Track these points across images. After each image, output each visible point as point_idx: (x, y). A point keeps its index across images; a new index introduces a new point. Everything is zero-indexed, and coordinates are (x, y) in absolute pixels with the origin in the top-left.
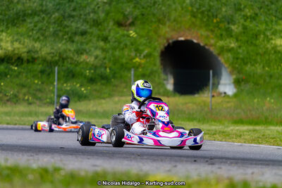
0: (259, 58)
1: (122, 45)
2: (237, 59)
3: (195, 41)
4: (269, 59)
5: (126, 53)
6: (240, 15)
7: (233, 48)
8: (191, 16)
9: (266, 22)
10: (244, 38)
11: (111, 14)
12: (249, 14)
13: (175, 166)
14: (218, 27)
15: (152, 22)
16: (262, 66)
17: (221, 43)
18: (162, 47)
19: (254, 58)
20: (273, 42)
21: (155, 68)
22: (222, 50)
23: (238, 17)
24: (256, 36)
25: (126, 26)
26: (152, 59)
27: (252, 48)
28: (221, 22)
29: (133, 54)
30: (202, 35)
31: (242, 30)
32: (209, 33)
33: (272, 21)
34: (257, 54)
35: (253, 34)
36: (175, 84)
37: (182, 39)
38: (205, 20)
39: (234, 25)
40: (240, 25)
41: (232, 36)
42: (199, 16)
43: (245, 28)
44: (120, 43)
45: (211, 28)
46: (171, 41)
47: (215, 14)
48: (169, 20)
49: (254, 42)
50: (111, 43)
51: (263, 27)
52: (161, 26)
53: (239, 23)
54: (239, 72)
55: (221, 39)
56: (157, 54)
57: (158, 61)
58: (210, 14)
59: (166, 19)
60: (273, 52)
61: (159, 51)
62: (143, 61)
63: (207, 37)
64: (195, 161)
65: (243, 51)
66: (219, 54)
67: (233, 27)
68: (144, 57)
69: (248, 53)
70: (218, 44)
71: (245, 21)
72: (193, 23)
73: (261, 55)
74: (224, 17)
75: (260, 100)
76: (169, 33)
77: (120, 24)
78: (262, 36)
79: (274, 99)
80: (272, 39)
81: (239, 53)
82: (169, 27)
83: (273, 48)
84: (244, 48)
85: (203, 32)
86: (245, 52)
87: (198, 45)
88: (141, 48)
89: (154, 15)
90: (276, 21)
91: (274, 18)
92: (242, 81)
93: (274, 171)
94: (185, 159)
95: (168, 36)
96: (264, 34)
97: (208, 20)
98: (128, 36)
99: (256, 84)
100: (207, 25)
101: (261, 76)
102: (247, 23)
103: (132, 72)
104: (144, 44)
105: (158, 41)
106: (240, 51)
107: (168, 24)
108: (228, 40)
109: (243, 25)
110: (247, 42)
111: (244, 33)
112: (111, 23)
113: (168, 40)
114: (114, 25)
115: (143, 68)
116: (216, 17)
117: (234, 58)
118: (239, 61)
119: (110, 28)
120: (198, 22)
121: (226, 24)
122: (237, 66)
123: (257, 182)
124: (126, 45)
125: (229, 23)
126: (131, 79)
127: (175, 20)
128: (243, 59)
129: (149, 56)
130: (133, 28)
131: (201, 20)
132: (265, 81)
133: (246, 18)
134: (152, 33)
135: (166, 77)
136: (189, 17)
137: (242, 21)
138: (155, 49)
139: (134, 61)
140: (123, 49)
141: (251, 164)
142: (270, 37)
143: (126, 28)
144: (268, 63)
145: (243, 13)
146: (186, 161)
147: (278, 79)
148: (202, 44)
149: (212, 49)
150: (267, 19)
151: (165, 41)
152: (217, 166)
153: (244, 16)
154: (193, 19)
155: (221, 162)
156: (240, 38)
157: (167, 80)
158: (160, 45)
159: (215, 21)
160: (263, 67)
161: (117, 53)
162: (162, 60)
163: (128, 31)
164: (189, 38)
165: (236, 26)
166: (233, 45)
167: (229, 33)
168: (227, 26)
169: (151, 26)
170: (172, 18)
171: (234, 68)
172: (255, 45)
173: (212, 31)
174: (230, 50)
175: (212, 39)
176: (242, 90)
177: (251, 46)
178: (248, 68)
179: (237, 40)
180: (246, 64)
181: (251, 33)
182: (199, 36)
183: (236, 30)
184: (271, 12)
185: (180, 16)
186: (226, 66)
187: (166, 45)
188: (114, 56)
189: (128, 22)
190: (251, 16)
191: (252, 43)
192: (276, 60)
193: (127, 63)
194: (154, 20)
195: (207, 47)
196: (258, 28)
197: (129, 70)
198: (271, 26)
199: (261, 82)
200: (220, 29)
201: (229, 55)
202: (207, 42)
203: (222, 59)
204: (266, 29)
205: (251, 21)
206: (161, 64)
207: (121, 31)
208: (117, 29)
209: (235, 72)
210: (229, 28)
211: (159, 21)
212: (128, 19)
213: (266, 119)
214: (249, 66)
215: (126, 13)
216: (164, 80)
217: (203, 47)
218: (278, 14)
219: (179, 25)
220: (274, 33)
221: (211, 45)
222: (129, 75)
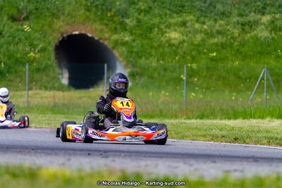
0: (153, 52)
1: (16, 39)
2: (132, 52)
3: (90, 35)
4: (163, 53)
5: (21, 48)
6: (134, 8)
7: (127, 42)
8: (85, 9)
9: (160, 15)
10: (139, 32)
11: (5, 9)
12: (143, 8)
13: (69, 160)
14: (112, 20)
15: (46, 16)
16: (156, 59)
17: (115, 37)
18: (57, 41)
19: (148, 51)
20: (167, 35)
21: (49, 63)
22: (117, 43)
23: (132, 10)
24: (150, 29)
25: (20, 21)
26: (47, 53)
27: (146, 41)
28: (115, 16)
29: (27, 49)
30: (96, 29)
31: (136, 24)
32: (104, 27)
33: (166, 14)
34: (152, 47)
35: (147, 27)
36: (70, 79)
37: (77, 33)
38: (99, 13)
39: (129, 18)
40: (134, 18)
41: (126, 30)
42: (94, 9)
43: (139, 21)
44: (14, 37)
45: (105, 21)
46: (65, 35)
47: (109, 7)
48: (63, 14)
49: (148, 35)
50: (6, 38)
51: (156, 20)
52: (55, 20)
53: (133, 16)
54: (134, 66)
55: (116, 33)
56: (51, 48)
57: (53, 56)
58: (104, 7)
59: (60, 14)
60: (167, 45)
61: (54, 45)
62: (37, 56)
63: (102, 31)
64: (89, 154)
65: (138, 44)
66: (114, 48)
67: (127, 21)
68: (38, 52)
69: (142, 46)
70: (112, 38)
71: (139, 14)
72: (87, 17)
73: (156, 48)
74: (118, 11)
75: (154, 93)
76: (63, 27)
77: (14, 19)
78: (156, 29)
79: (169, 92)
80: (166, 32)
81: (132, 47)
82: (63, 21)
83: (167, 41)
84: (138, 42)
85: (98, 26)
86: (140, 45)
87: (92, 38)
88: (35, 43)
89: (48, 9)
90: (170, 14)
91: (168, 12)
92: (137, 74)
93: (168, 163)
94: (79, 153)
95: (62, 30)
96: (158, 27)
97: (102, 14)
98: (23, 31)
99: (151, 77)
100: (102, 19)
101: (155, 69)
102: (141, 17)
103: (27, 67)
104: (38, 39)
105: (51, 35)
106: (134, 44)
107: (62, 18)
108: (122, 33)
109: (137, 18)
110: (141, 35)
111: (138, 26)
112: (5, 18)
113: (62, 34)
114: (8, 19)
115: (38, 62)
116: (111, 10)
117: (128, 52)
118: (134, 54)
119: (4, 22)
120: (92, 17)
121: (120, 17)
122: (131, 59)
123: (149, 174)
124: (20, 40)
125: (123, 17)
126: (25, 74)
127: (69, 15)
128: (137, 53)
129: (43, 50)
130: (28, 23)
131: (96, 14)
132: (159, 74)
133: (140, 11)
134: (46, 28)
135: (60, 71)
136: (83, 11)
137: (136, 14)
138: (50, 43)
139: (29, 55)
140: (17, 44)
141: (145, 156)
142: (164, 30)
143: (21, 22)
144: (163, 56)
145: (137, 7)
146: (80, 155)
147: (172, 72)
148: (96, 38)
149: (106, 43)
150: (161, 13)
151: (60, 35)
152: (111, 159)
153: (138, 9)
154: (88, 13)
155: (115, 156)
156: (134, 31)
157: (62, 74)
158: (55, 39)
159: (109, 15)
160: (158, 61)
161: (12, 48)
162: (56, 54)
163: (22, 25)
164: (83, 32)
165: (130, 20)
166: (127, 39)
167: (124, 27)
168: (121, 20)
169: (45, 21)
170: (67, 12)
171: (129, 62)
172: (150, 39)
173: (106, 25)
174: (125, 44)
175: (107, 32)
176: (137, 84)
177: (145, 39)
178: (143, 61)
179: (132, 33)
180: (140, 57)
181: (145, 26)
182: (93, 30)
183: (130, 24)
184: (164, 5)
185: (74, 10)
186: (121, 59)
187: (60, 39)
188: (8, 51)
189: (23, 16)
190: (144, 9)
191: (146, 36)
192: (170, 53)
193: (21, 58)
194: (48, 14)
195: (101, 41)
196: (151, 22)
197: (24, 65)
198: (165, 19)
199: (156, 75)
200: (114, 23)
201: (124, 49)
202: (101, 35)
203: (116, 53)
204: (160, 23)
205: (145, 15)
206: (56, 58)
207: (15, 26)
208: (11, 24)
209: (130, 66)
210: (123, 22)
211: (53, 15)
212: (22, 13)
213: (161, 112)
214: (143, 59)
215: (20, 7)
216: (59, 74)
217: (98, 41)
218: (172, 8)
219: (73, 20)
220: (169, 26)
221: (105, 39)
222: (24, 69)
